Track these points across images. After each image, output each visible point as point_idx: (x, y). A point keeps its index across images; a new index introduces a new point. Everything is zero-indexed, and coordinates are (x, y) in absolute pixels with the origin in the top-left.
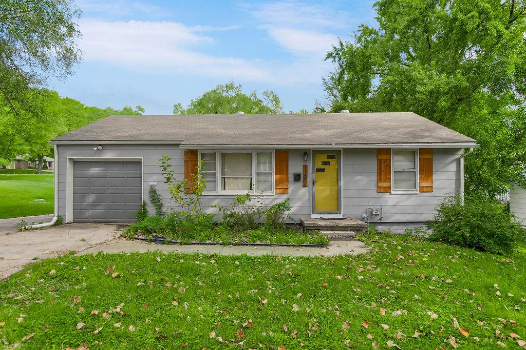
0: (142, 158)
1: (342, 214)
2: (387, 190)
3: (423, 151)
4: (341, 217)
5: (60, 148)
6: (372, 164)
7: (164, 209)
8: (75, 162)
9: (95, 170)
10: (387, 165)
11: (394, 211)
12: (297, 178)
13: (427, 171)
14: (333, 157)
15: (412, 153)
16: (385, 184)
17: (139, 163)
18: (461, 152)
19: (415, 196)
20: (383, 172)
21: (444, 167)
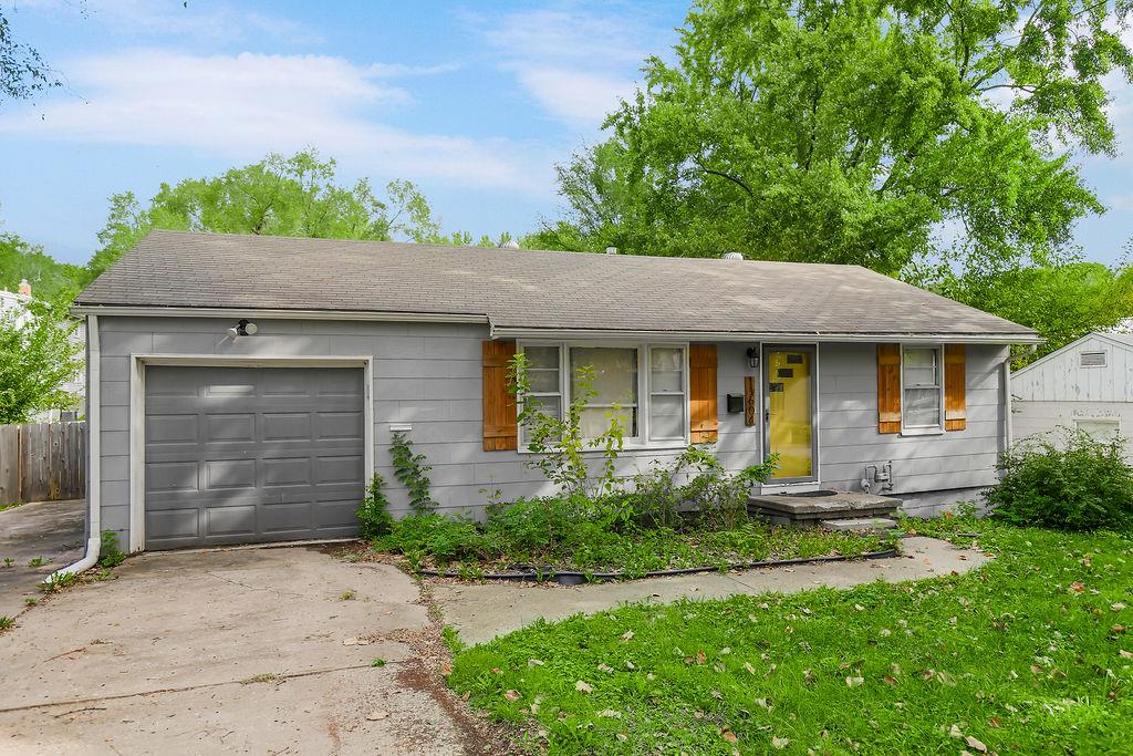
0: (370, 358)
1: (819, 482)
2: (895, 428)
3: (951, 349)
4: (817, 489)
5: (105, 328)
6: (868, 376)
7: (435, 494)
8: (151, 370)
9: (221, 394)
10: (894, 378)
11: (906, 471)
12: (734, 405)
13: (956, 388)
14: (799, 360)
15: (933, 351)
16: (892, 417)
17: (357, 372)
18: (1005, 353)
19: (938, 438)
20: (888, 392)
21: (982, 380)
